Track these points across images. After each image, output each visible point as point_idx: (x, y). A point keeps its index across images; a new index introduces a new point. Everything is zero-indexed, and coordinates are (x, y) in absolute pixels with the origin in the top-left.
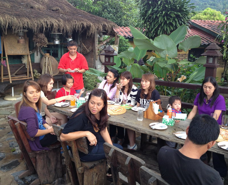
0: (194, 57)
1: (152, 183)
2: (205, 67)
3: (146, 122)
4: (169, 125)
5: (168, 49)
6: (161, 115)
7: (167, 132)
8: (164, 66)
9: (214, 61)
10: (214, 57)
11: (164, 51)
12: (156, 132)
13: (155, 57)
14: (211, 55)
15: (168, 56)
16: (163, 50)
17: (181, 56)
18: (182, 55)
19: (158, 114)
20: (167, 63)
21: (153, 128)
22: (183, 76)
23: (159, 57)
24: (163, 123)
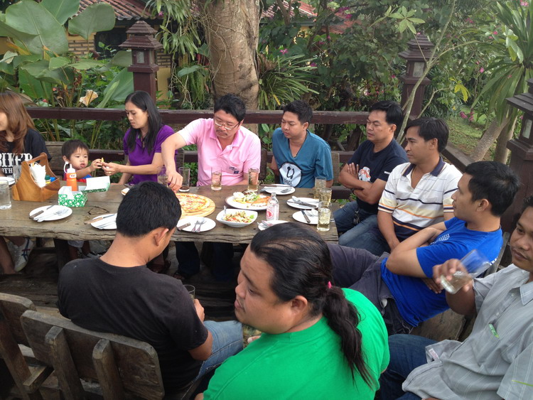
0: (107, 48)
1: (53, 340)
2: (132, 73)
3: (21, 210)
4: (75, 207)
5: (45, 34)
6: (54, 186)
7: (73, 221)
8: (41, 74)
9: (147, 59)
10: (146, 51)
11: (35, 39)
12: (48, 227)
13: (18, 53)
14: (138, 46)
15: (47, 49)
16: (33, 36)
17: (80, 45)
18: (82, 43)
19: (47, 187)
20: (48, 66)
21: (40, 220)
22: (89, 91)
23: (27, 53)
24: (61, 204)
